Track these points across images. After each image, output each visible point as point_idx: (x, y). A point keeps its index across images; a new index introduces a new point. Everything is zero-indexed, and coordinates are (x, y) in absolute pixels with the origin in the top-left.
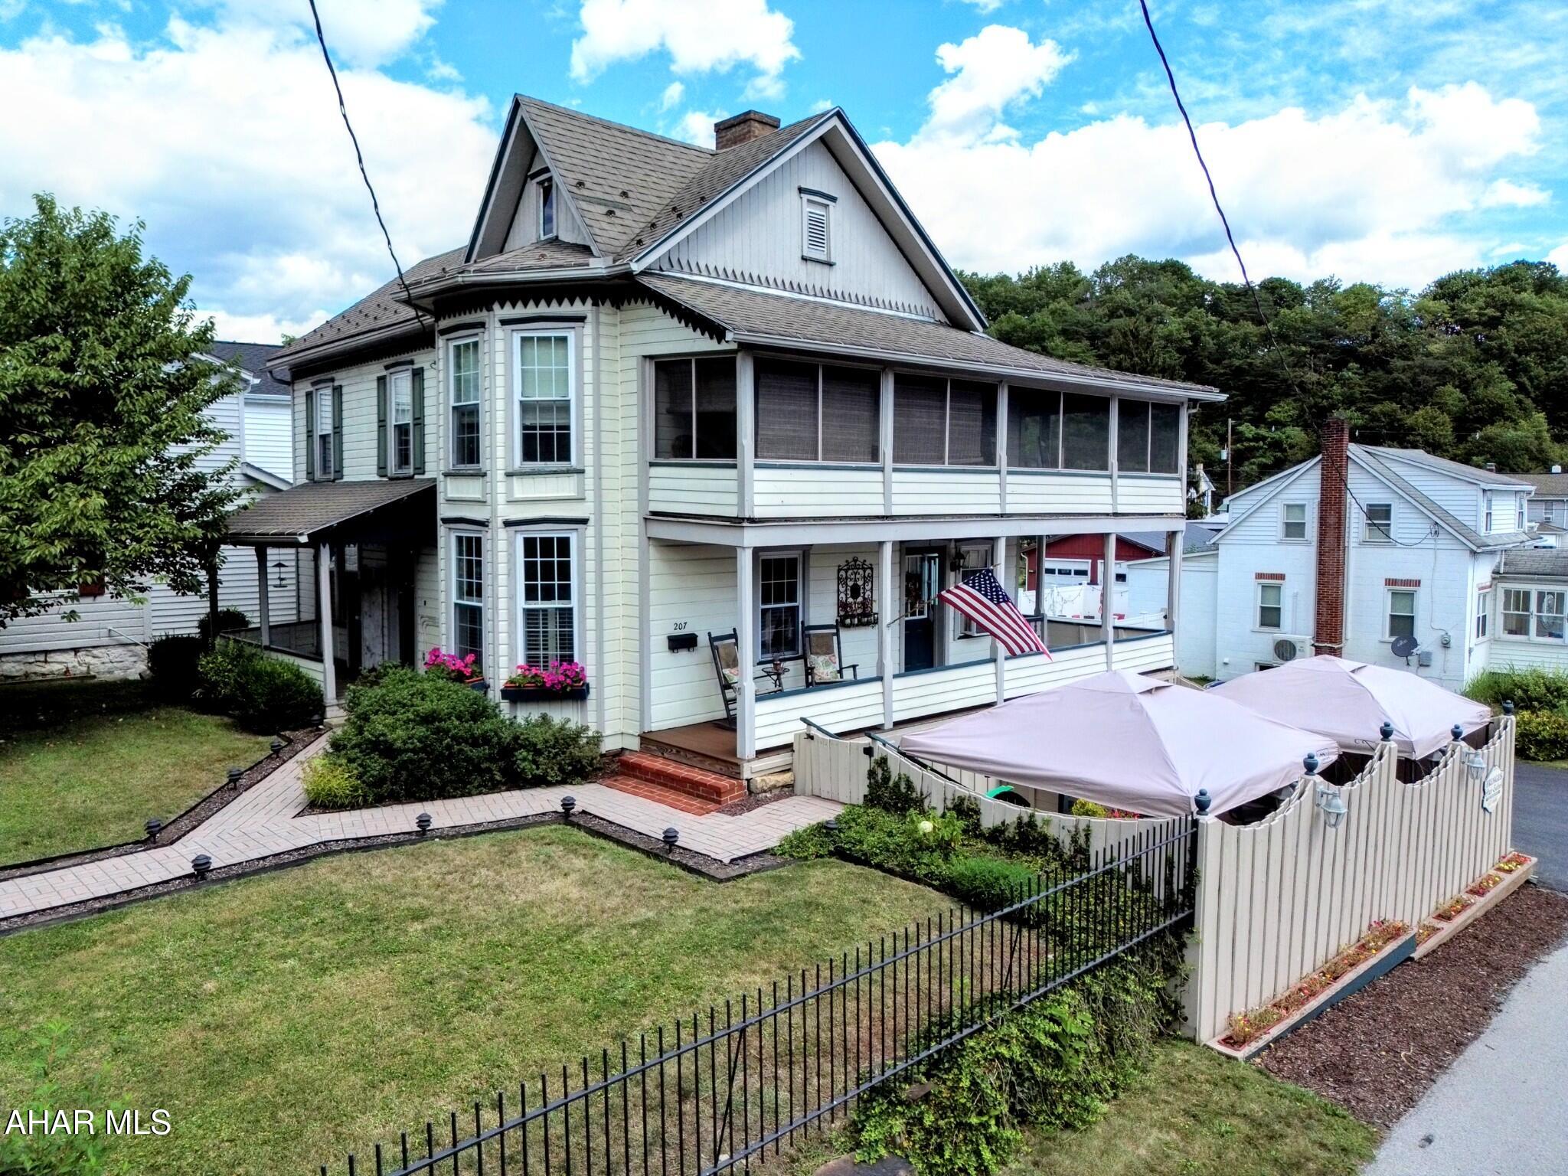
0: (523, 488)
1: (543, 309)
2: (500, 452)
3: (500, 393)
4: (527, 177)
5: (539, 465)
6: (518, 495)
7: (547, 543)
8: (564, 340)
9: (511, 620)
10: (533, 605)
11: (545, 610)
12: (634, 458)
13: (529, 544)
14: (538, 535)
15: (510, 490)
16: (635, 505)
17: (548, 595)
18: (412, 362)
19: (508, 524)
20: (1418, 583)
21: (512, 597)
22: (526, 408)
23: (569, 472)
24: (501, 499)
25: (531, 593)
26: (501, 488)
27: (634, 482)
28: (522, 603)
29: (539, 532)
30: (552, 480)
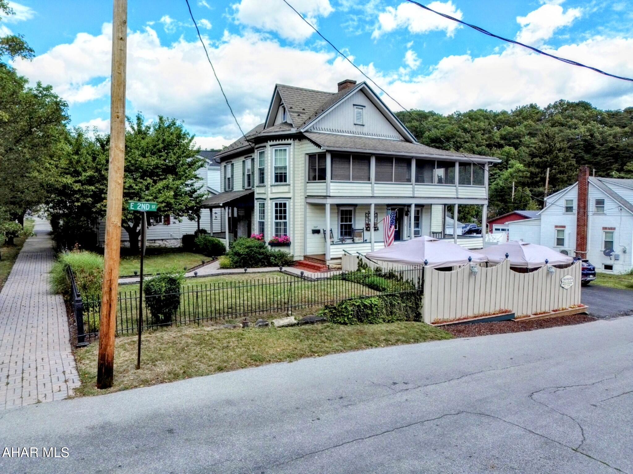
0: (275, 190)
1: (280, 142)
2: (269, 180)
3: (269, 164)
4: (280, 105)
5: (279, 183)
6: (274, 191)
7: (281, 204)
8: (285, 150)
9: (272, 225)
10: (277, 221)
11: (280, 222)
12: (303, 181)
13: (276, 205)
14: (278, 202)
15: (271, 190)
16: (303, 194)
17: (281, 218)
18: (251, 156)
19: (271, 199)
20: (614, 229)
21: (272, 219)
22: (276, 168)
23: (286, 185)
24: (269, 192)
25: (276, 218)
26: (269, 189)
27: (303, 188)
28: (274, 220)
29: (279, 201)
30: (282, 187)
